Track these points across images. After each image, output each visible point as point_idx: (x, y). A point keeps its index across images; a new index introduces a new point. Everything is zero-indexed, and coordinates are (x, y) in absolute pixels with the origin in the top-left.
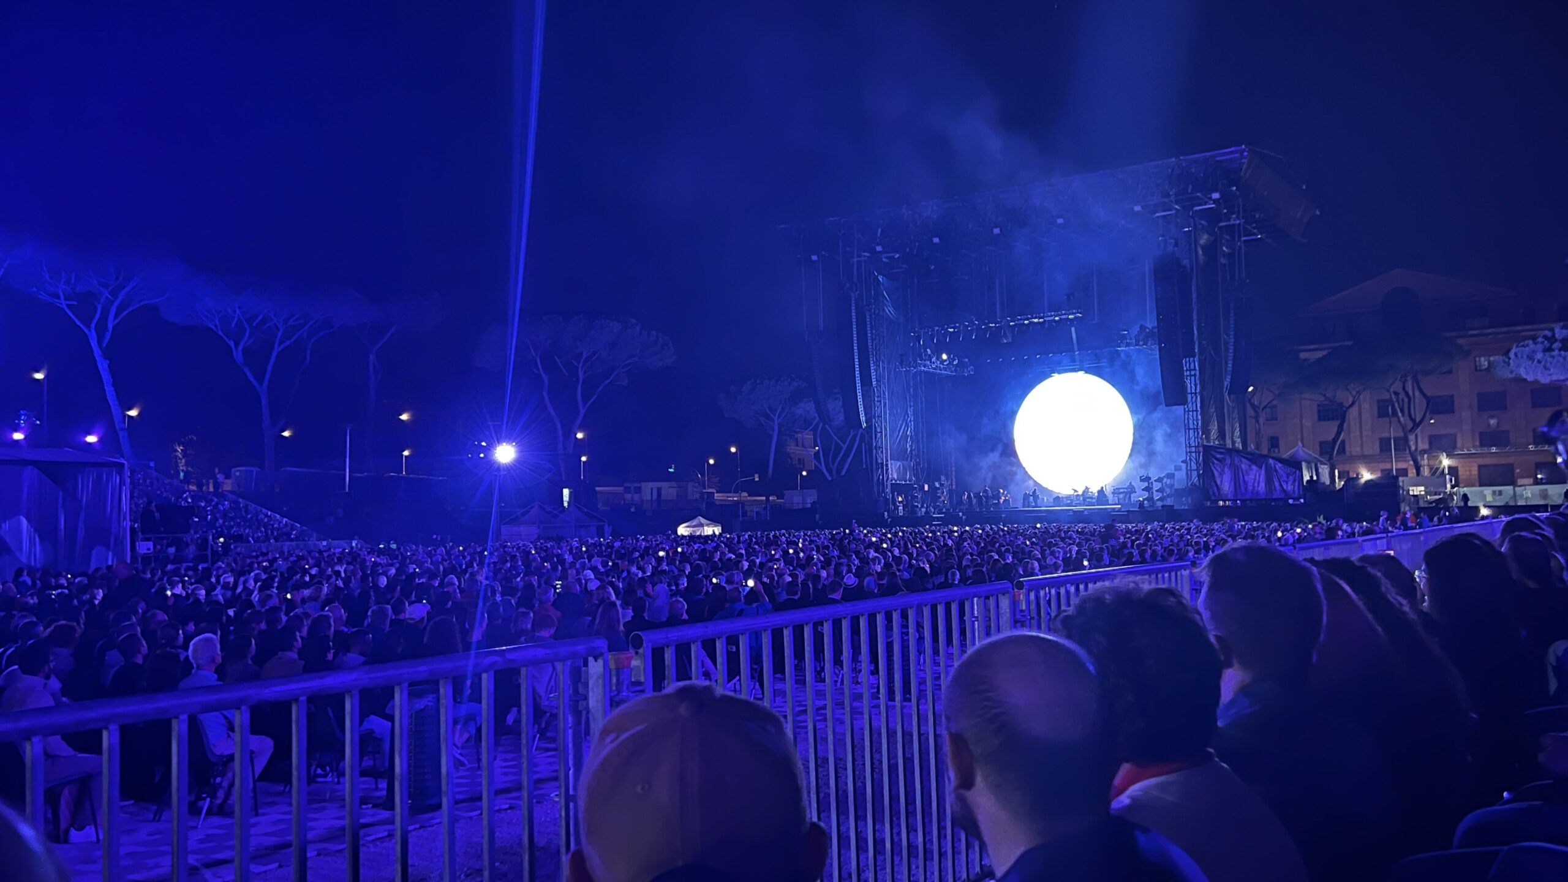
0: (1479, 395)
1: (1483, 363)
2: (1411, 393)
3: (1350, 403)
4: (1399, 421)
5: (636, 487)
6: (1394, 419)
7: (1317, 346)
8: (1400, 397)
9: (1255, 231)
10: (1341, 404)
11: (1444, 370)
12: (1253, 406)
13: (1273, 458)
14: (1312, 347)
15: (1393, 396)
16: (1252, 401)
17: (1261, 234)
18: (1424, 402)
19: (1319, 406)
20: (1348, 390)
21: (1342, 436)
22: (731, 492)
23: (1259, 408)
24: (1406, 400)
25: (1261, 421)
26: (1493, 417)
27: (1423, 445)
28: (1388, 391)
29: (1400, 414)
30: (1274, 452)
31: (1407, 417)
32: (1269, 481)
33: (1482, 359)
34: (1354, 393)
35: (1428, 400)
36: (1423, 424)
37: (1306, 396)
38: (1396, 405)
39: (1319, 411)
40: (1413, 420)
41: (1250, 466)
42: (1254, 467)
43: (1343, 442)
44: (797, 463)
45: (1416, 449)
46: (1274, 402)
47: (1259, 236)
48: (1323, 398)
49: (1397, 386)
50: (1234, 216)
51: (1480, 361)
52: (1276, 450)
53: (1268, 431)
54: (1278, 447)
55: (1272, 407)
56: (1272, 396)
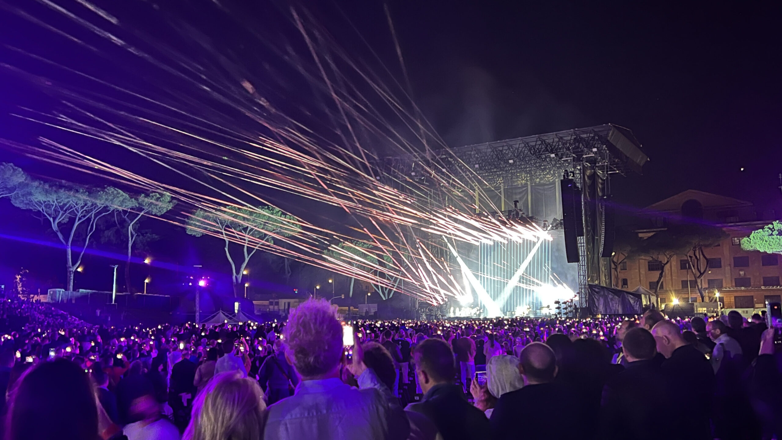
0: (734, 258)
1: (736, 241)
2: (698, 257)
3: (666, 261)
4: (692, 272)
5: (276, 302)
6: (689, 271)
7: (648, 230)
8: (693, 258)
9: (615, 169)
10: (661, 262)
11: (716, 244)
13: (626, 292)
14: (645, 230)
15: (689, 258)
16: (614, 260)
17: (618, 170)
18: (705, 261)
19: (649, 262)
20: (665, 255)
21: (662, 280)
23: (617, 263)
24: (696, 261)
25: (619, 270)
26: (741, 270)
27: (705, 285)
28: (687, 256)
29: (693, 268)
30: (625, 287)
31: (696, 269)
32: (624, 304)
33: (736, 239)
34: (668, 256)
35: (708, 260)
36: (705, 274)
37: (643, 257)
38: (691, 263)
39: (649, 265)
40: (700, 272)
41: (613, 296)
42: (616, 297)
43: (662, 282)
44: (365, 289)
45: (702, 288)
46: (625, 261)
47: (617, 172)
48: (651, 259)
49: (691, 253)
50: (604, 160)
51: (734, 240)
53: (622, 276)
54: (627, 284)
55: (623, 263)
56: (624, 257)
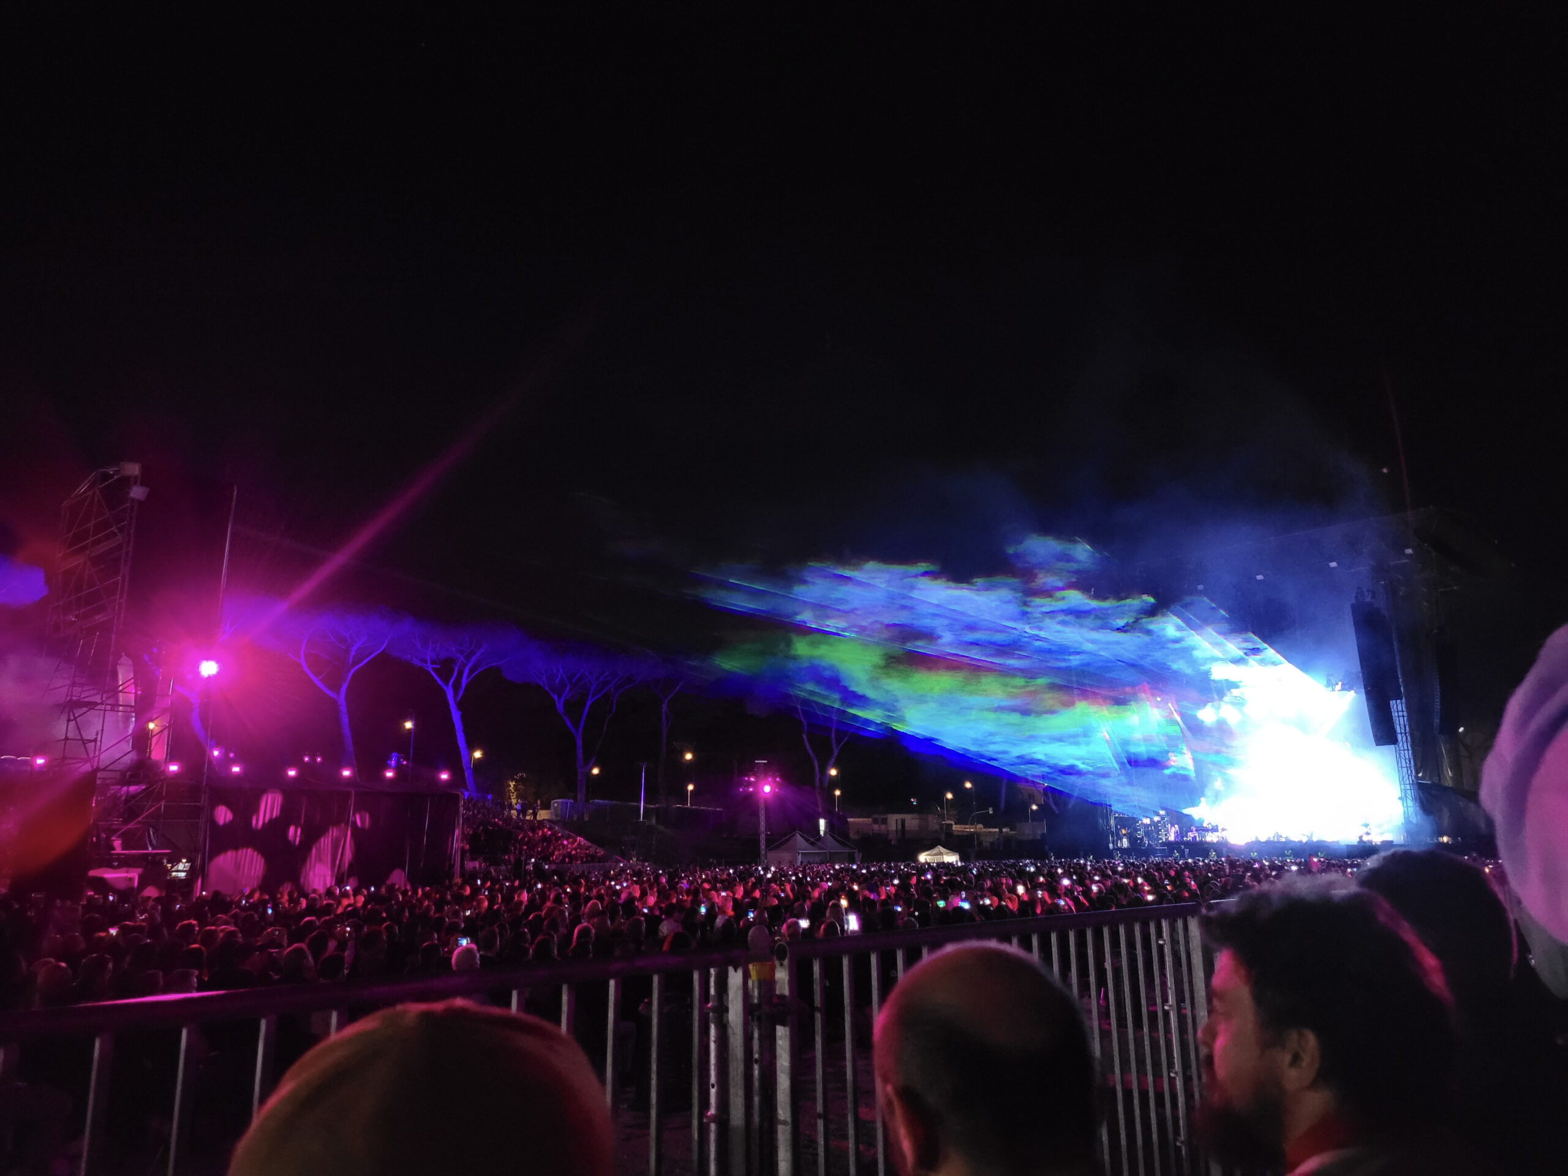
5: (883, 819)
12: (1465, 746)
16: (1464, 742)
22: (968, 824)
50: (1429, 570)
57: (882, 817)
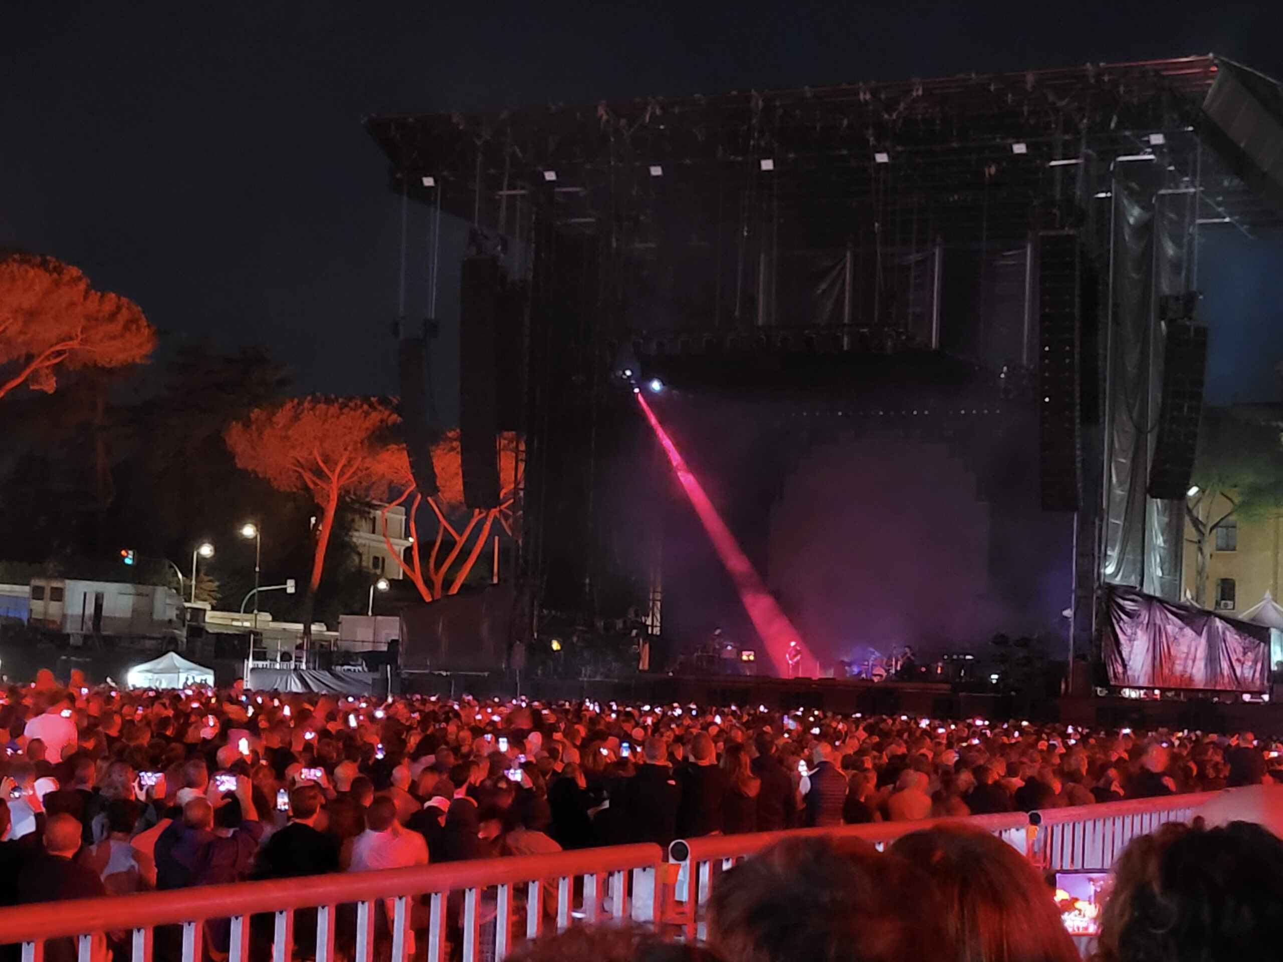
5: (54, 589)
9: (1220, 209)
12: (1196, 522)
13: (1221, 618)
16: (1195, 513)
17: (1231, 216)
22: (239, 612)
23: (1204, 526)
25: (1207, 550)
30: (1226, 605)
32: (1212, 660)
41: (1181, 629)
42: (1188, 631)
44: (371, 565)
46: (1232, 518)
47: (1227, 220)
50: (1186, 179)
52: (1230, 603)
53: (1219, 569)
54: (1232, 598)
55: (1227, 527)
56: (1229, 507)
57: (56, 584)
